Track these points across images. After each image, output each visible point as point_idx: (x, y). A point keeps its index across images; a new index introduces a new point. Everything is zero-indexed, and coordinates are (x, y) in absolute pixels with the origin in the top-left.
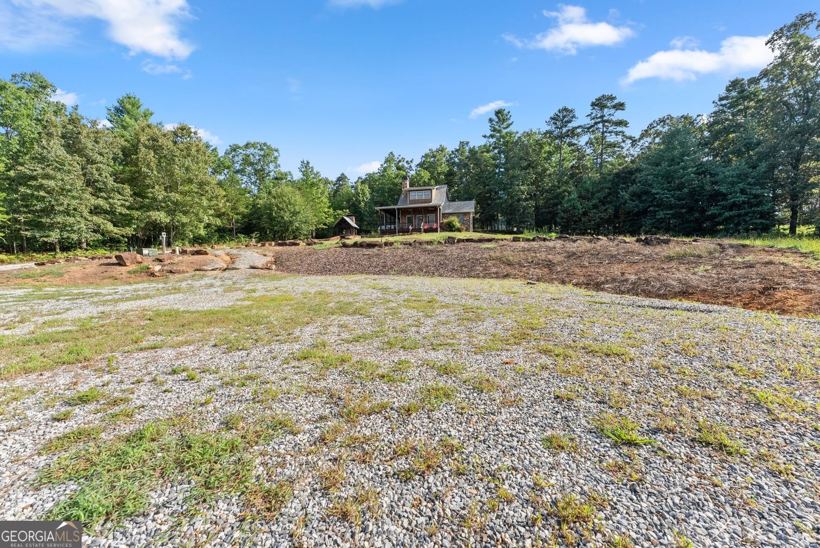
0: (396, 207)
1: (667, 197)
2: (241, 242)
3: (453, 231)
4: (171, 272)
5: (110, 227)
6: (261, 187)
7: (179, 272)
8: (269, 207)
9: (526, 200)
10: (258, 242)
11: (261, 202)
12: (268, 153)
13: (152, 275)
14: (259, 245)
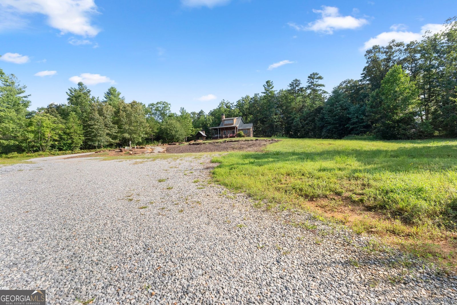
0: (218, 127)
1: (330, 119)
2: (155, 144)
3: (241, 137)
4: (135, 153)
5: (111, 140)
6: (163, 120)
7: (137, 154)
8: (166, 129)
9: (276, 122)
10: (161, 144)
11: (163, 127)
12: (166, 105)
13: (131, 154)
14: (162, 145)
